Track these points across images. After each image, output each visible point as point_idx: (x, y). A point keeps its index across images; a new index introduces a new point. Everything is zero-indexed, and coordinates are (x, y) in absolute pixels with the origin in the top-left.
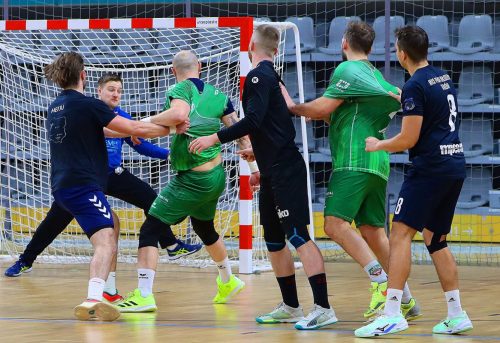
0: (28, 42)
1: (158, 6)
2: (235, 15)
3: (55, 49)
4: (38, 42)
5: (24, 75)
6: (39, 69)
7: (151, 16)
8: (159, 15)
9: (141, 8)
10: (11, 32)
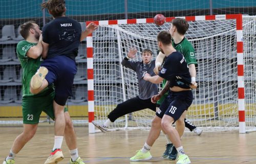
0: (137, 29)
1: (197, 11)
2: (233, 13)
3: (150, 32)
4: (142, 29)
5: (136, 44)
6: (143, 42)
7: (194, 15)
8: (198, 15)
9: (189, 12)
10: (129, 25)
